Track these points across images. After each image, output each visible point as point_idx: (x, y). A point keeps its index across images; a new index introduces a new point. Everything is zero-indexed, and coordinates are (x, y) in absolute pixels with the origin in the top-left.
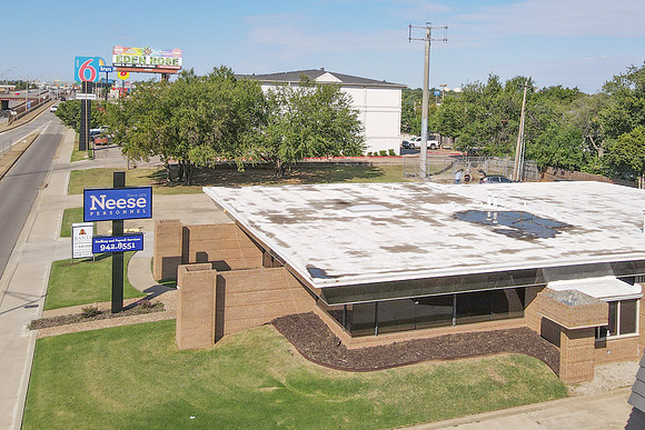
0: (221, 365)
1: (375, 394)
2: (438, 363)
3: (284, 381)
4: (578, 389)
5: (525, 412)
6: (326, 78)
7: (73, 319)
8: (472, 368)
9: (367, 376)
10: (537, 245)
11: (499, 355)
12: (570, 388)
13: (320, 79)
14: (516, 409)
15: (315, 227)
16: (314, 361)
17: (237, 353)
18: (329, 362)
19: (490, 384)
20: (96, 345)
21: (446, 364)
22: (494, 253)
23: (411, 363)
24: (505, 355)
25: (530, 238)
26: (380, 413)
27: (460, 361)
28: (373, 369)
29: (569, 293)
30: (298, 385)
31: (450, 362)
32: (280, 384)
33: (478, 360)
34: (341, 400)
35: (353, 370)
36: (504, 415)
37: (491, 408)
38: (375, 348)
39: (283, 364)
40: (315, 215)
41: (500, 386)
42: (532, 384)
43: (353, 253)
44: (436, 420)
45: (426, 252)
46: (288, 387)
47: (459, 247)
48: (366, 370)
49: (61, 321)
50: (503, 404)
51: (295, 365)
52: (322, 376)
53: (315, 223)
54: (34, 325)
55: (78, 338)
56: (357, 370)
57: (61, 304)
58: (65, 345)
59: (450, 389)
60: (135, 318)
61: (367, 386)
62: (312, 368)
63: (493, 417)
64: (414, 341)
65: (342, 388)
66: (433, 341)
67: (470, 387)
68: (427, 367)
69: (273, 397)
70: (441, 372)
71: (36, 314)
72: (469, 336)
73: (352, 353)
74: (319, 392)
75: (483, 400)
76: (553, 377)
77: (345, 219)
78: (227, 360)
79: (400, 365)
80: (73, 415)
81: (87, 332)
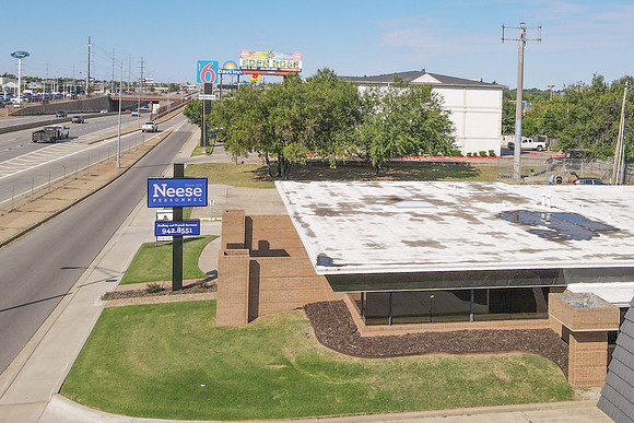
0: (245, 342)
1: (373, 379)
3: (293, 361)
4: (586, 394)
5: (522, 410)
6: (426, 79)
7: (140, 294)
8: (478, 364)
9: (371, 362)
10: (564, 246)
11: (511, 354)
12: (578, 391)
13: (419, 80)
14: (513, 407)
15: (352, 220)
16: (325, 345)
17: (262, 332)
18: (339, 347)
19: (493, 381)
20: (148, 316)
21: (453, 357)
23: (418, 354)
24: (518, 354)
25: (562, 240)
26: (373, 397)
27: (468, 356)
28: (378, 357)
29: (585, 295)
30: (305, 366)
33: (487, 356)
34: (340, 382)
35: (360, 355)
36: (498, 411)
37: (485, 403)
38: (387, 337)
39: (297, 345)
40: (361, 209)
41: (502, 383)
42: (537, 384)
43: (371, 245)
44: (425, 409)
45: (444, 247)
46: (296, 366)
47: (481, 244)
48: (371, 356)
49: (129, 294)
50: (500, 401)
51: (308, 347)
52: (328, 359)
53: (355, 217)
54: (107, 296)
55: (136, 310)
56: (363, 357)
57: (134, 280)
58: (124, 315)
59: (450, 381)
60: (190, 296)
61: (368, 372)
62: (322, 351)
63: (486, 412)
65: (344, 371)
66: (446, 336)
67: (470, 382)
68: (433, 358)
70: (444, 365)
71: (111, 288)
72: (486, 333)
73: (363, 340)
74: (322, 373)
75: (480, 394)
76: (562, 380)
77: (388, 214)
78: (251, 338)
79: (406, 355)
80: (107, 374)
81: (145, 306)
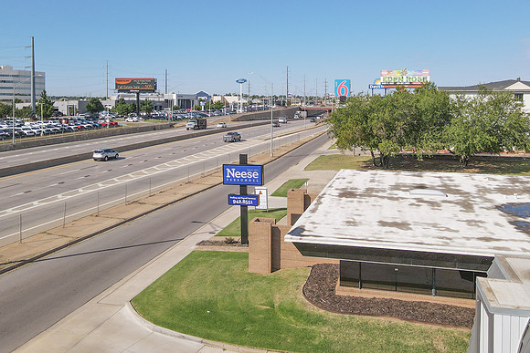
0: (257, 286)
2: (395, 321)
6: (517, 86)
8: (422, 332)
11: (458, 329)
16: (305, 296)
17: (273, 281)
18: (314, 299)
19: (429, 349)
21: (402, 323)
22: (468, 239)
26: (317, 343)
27: (416, 324)
30: (282, 310)
31: (407, 322)
32: (273, 306)
34: (300, 326)
35: (325, 309)
43: (348, 222)
46: (276, 308)
48: (334, 311)
51: (292, 296)
52: (301, 308)
54: (201, 243)
55: (210, 254)
56: (327, 310)
57: (224, 234)
61: (325, 323)
62: (300, 300)
64: (391, 300)
65: (308, 318)
66: (406, 304)
68: (384, 321)
69: (261, 312)
70: (391, 328)
71: (208, 237)
73: (335, 297)
74: (291, 318)
78: (263, 284)
79: (362, 314)
80: (162, 294)
